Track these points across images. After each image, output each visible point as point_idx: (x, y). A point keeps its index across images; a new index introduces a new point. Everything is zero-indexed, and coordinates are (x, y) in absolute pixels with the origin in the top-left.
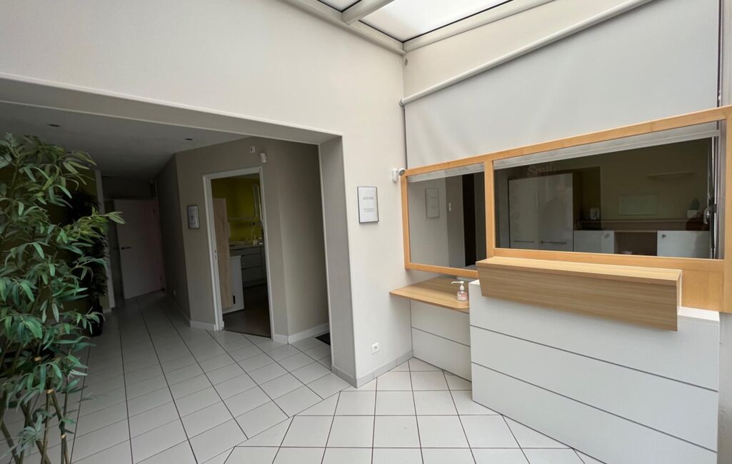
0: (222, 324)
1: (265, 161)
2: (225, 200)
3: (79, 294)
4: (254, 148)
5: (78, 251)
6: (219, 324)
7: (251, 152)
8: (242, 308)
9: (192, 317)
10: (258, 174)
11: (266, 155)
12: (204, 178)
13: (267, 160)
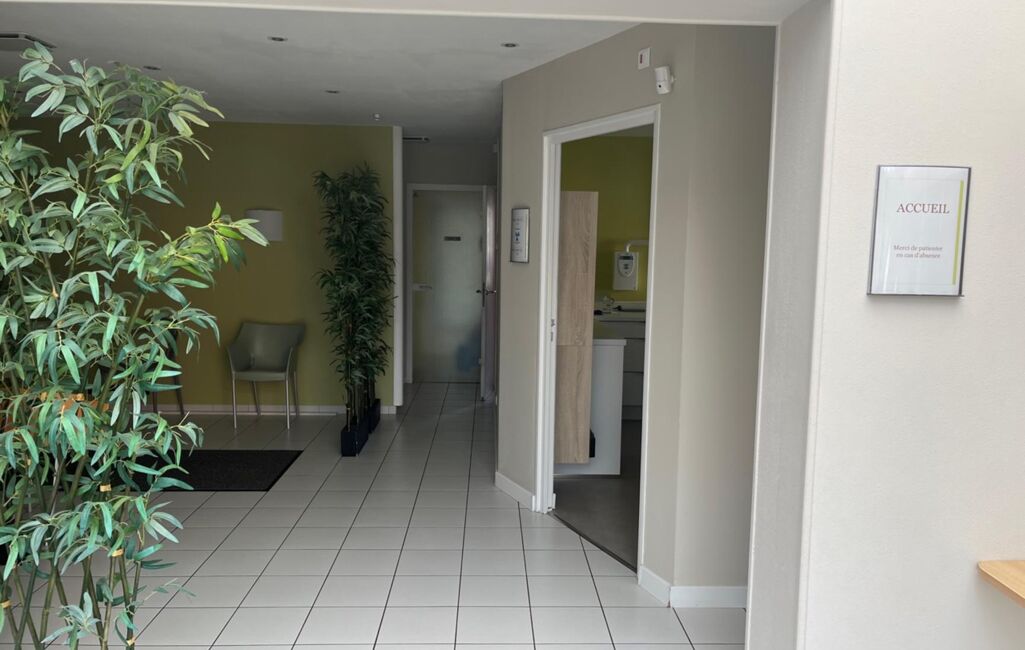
0: (551, 501)
1: (665, 90)
2: (596, 194)
3: (160, 380)
4: (646, 54)
5: (176, 295)
6: (543, 499)
7: (641, 66)
8: (616, 471)
9: (501, 465)
10: (651, 127)
11: (671, 73)
12: (546, 139)
13: (672, 86)
